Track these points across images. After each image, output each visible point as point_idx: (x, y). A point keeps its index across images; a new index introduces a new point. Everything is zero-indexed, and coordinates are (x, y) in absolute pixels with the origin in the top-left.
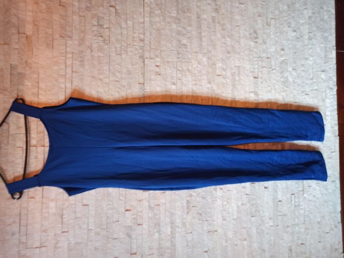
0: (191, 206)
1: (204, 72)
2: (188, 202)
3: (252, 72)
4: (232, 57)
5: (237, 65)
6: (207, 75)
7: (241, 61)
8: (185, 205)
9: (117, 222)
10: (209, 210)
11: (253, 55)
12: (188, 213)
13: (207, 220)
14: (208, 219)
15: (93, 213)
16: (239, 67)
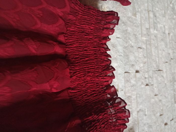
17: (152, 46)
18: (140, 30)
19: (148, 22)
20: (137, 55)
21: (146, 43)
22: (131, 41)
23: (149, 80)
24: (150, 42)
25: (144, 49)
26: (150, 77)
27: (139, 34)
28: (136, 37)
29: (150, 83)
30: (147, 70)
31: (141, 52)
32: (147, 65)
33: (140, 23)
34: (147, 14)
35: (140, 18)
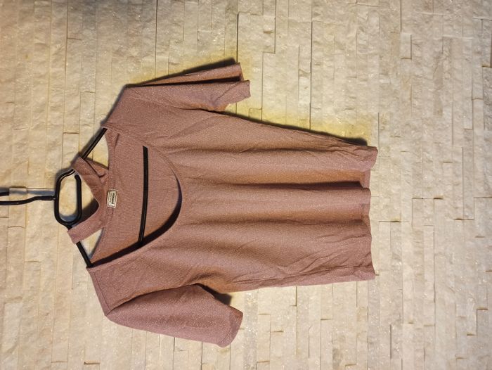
0: (344, 362)
1: (372, 50)
3: (479, 53)
4: (435, 18)
5: (445, 35)
6: (381, 57)
7: (455, 27)
11: (482, 15)
16: (451, 40)
17: (475, 158)
18: (451, 133)
19: (471, 118)
20: (440, 173)
21: (463, 153)
22: (428, 153)
23: (464, 211)
24: (473, 150)
25: (456, 162)
26: (467, 207)
27: (448, 141)
28: (439, 146)
29: (467, 216)
30: (461, 196)
31: (448, 168)
32: (461, 188)
33: (450, 122)
34: (470, 104)
35: (451, 115)
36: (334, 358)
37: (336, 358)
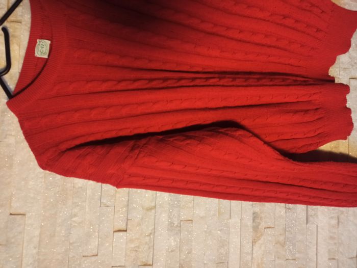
0: (263, 225)
2: (255, 216)
8: (250, 223)
9: (94, 256)
10: (300, 237)
12: (254, 242)
13: (295, 260)
14: (297, 255)
15: (37, 233)
36: (254, 220)
37: (256, 220)
